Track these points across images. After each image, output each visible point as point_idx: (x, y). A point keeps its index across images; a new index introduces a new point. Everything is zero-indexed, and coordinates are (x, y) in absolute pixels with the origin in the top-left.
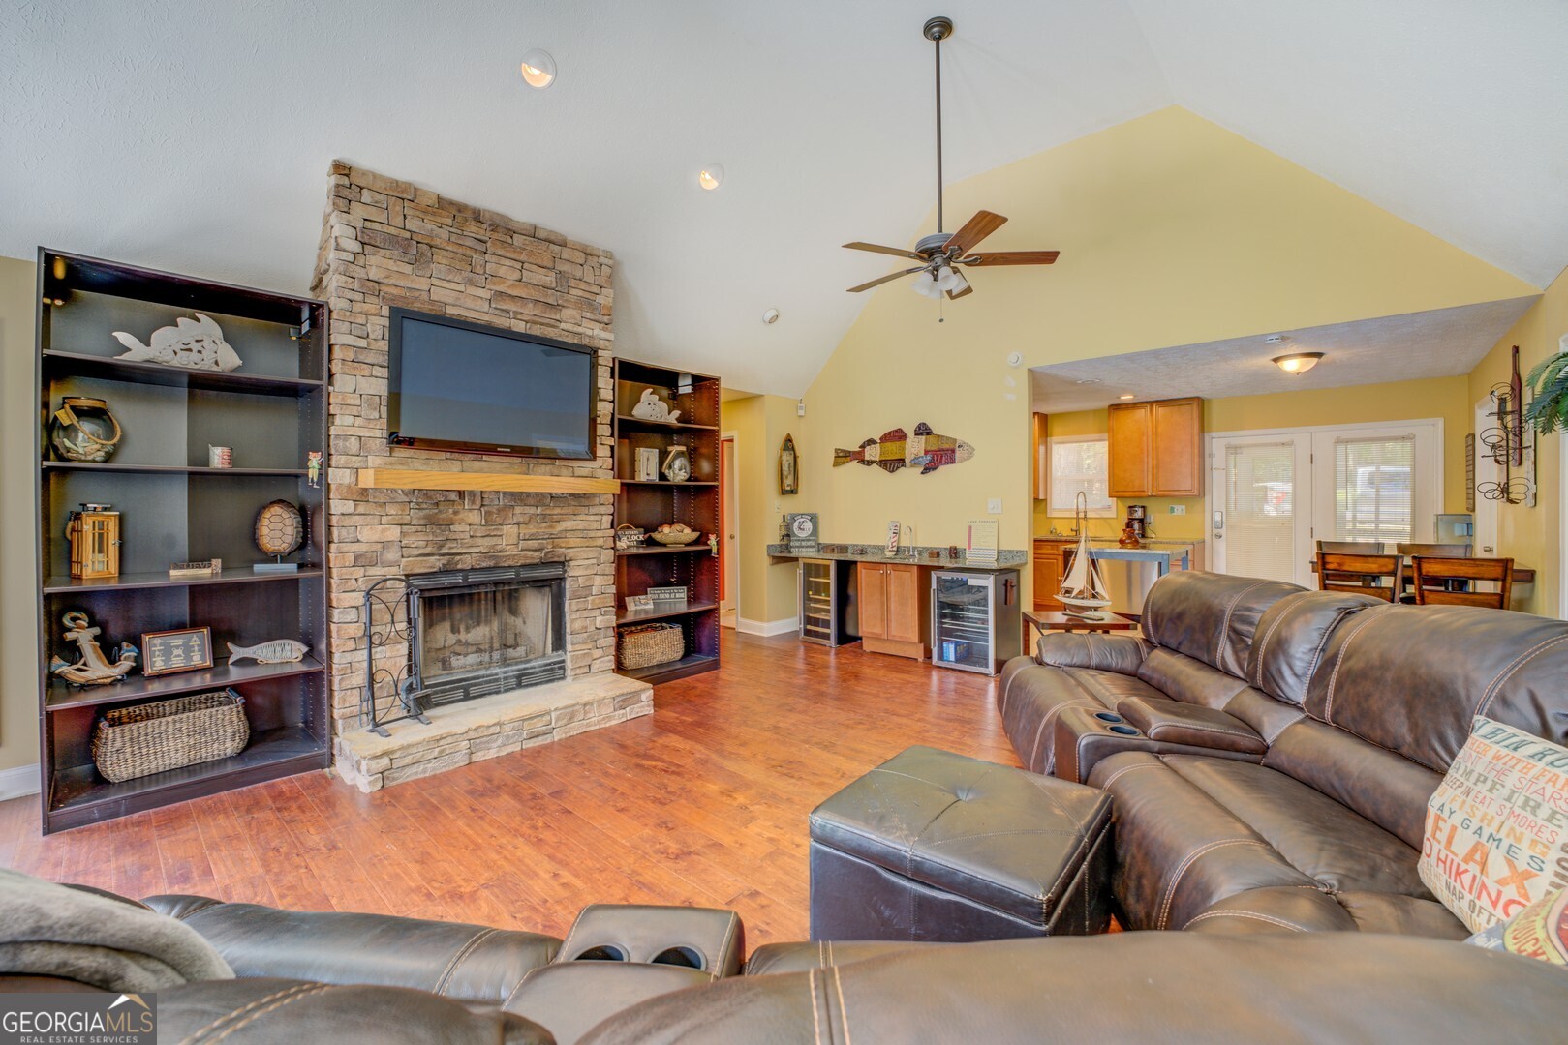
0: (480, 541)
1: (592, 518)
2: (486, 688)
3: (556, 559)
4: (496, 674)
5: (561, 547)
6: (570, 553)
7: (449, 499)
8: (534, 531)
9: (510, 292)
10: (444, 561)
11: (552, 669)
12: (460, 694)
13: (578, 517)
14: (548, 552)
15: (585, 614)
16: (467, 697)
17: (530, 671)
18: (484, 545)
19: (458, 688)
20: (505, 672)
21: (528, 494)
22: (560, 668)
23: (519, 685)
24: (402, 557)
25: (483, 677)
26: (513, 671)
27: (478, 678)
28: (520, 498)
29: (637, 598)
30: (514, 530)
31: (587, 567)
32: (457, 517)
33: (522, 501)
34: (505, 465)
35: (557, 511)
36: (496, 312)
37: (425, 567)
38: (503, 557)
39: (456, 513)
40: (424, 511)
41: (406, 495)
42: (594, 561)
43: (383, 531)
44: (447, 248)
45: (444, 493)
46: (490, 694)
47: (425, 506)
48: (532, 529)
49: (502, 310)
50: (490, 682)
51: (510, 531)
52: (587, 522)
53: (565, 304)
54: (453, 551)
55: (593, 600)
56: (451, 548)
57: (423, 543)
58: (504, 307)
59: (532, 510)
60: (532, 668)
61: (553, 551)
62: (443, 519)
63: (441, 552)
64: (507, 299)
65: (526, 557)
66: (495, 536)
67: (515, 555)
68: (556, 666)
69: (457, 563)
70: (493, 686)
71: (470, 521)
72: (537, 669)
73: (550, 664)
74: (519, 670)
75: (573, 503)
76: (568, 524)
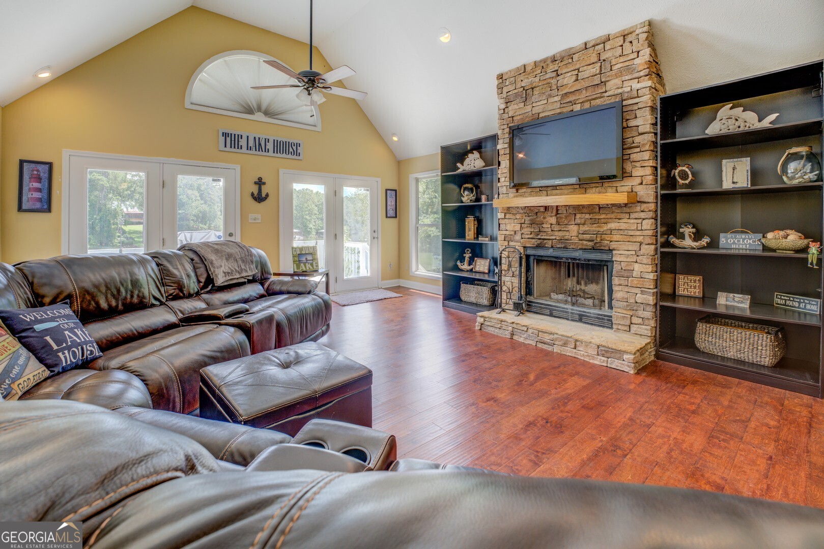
0: (556, 233)
1: (632, 221)
2: (561, 314)
3: (602, 248)
4: (567, 309)
5: (606, 240)
6: (613, 245)
7: (540, 211)
8: (587, 229)
9: (571, 90)
10: (539, 242)
11: (603, 319)
12: (548, 312)
13: (621, 221)
14: (596, 243)
15: (626, 289)
16: (551, 315)
17: (588, 314)
18: (558, 235)
19: (547, 309)
20: (572, 310)
21: (583, 206)
22: (608, 320)
23: (580, 320)
24: (522, 238)
25: (560, 307)
26: (577, 310)
27: (557, 307)
28: (579, 209)
29: (731, 295)
30: (575, 228)
31: (628, 256)
32: (545, 220)
33: (579, 210)
34: (570, 190)
35: (603, 216)
36: (564, 105)
37: (530, 244)
38: (569, 243)
39: (544, 218)
40: (530, 217)
41: (522, 210)
42: (634, 253)
43: (514, 226)
44: (540, 85)
45: (538, 208)
46: (563, 318)
47: (530, 214)
48: (586, 228)
49: (566, 103)
50: (563, 311)
51: (573, 229)
52: (627, 225)
53: (607, 79)
54: (542, 237)
55: (632, 281)
56: (542, 236)
57: (530, 233)
58: (568, 100)
59: (587, 216)
60: (588, 313)
61: (600, 242)
62: (538, 221)
63: (537, 237)
64: (570, 95)
65: (582, 245)
66: (564, 231)
67: (576, 243)
68: (606, 318)
69: (545, 244)
70: (565, 315)
71: (551, 222)
72: (592, 315)
73: (601, 315)
74: (580, 311)
75: (617, 211)
76: (613, 225)
